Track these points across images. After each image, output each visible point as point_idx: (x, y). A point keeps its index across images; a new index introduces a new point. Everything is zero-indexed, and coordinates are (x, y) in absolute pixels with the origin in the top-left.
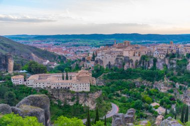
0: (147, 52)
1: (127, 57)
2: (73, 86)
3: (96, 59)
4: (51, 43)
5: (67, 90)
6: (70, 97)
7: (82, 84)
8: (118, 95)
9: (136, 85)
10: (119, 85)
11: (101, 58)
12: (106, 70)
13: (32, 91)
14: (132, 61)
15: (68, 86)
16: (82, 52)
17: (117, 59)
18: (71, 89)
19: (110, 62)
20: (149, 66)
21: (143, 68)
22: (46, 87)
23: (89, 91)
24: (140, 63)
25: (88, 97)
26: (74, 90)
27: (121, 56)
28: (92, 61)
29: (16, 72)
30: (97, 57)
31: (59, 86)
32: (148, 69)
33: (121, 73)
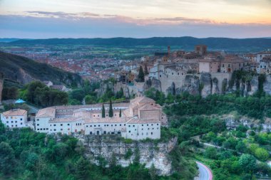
0: (242, 64)
1: (206, 74)
2: (128, 129)
3: (146, 78)
4: (43, 52)
5: (116, 137)
6: (122, 151)
7: (145, 125)
8: (197, 145)
9: (227, 124)
10: (197, 125)
11: (156, 76)
12: (168, 98)
13: (46, 139)
14: (216, 81)
15: (118, 129)
16: (104, 67)
17: (187, 77)
18: (123, 135)
19: (174, 84)
20: (249, 90)
21: (238, 94)
22: (73, 131)
23: (159, 137)
24: (231, 85)
25: (157, 149)
26: (130, 136)
27: (194, 72)
28: (137, 81)
29: (7, 102)
30: (150, 75)
31: (101, 129)
32: (247, 95)
33: (197, 104)
